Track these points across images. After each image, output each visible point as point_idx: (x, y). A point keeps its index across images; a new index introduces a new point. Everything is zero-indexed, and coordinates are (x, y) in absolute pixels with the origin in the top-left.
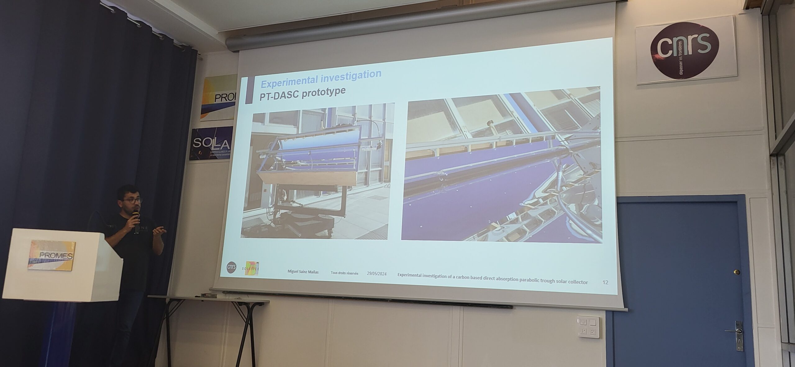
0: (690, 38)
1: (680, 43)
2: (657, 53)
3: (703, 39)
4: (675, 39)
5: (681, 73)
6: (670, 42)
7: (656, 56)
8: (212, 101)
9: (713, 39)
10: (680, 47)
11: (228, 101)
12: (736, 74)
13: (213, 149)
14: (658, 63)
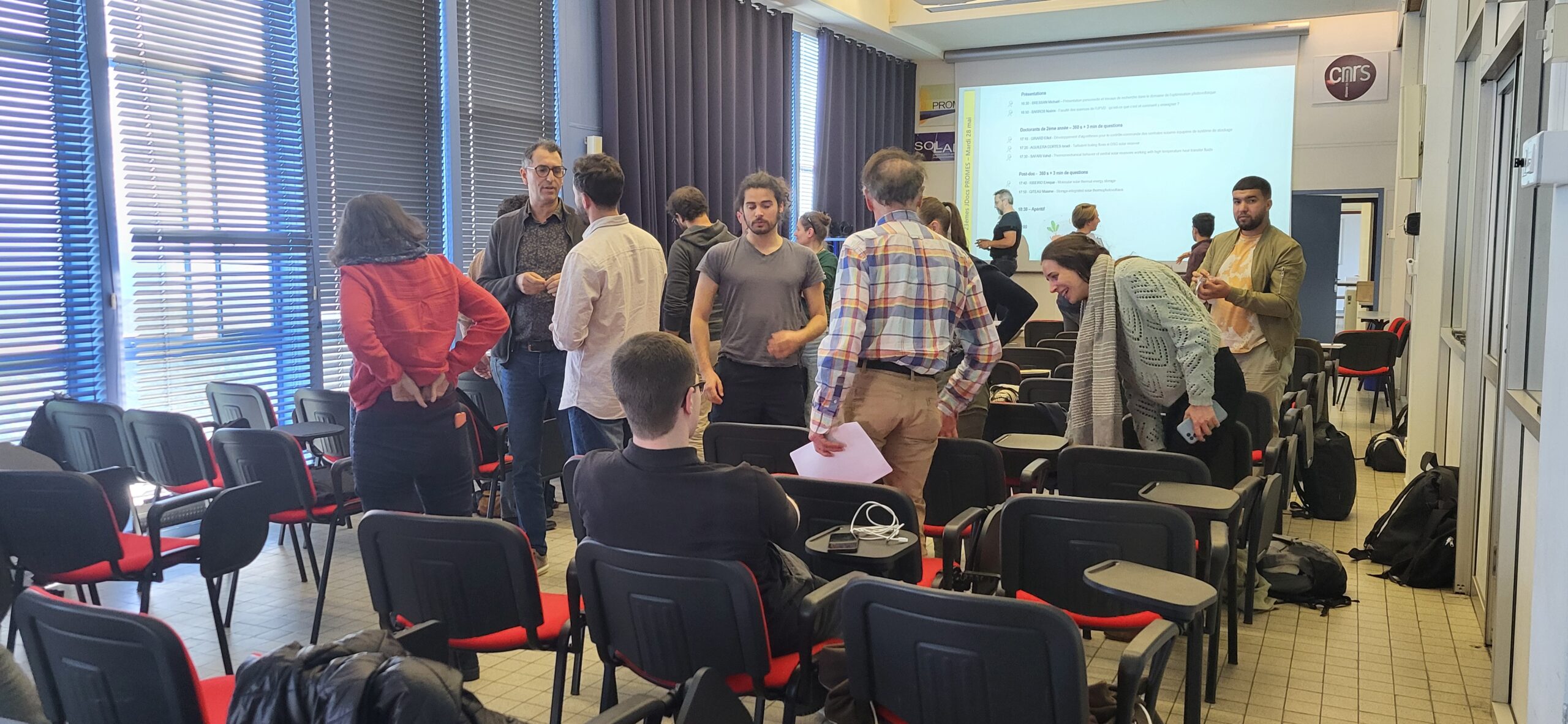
0: (1355, 68)
1: (1347, 72)
2: (1329, 79)
3: (1364, 69)
4: (1344, 69)
5: (1346, 96)
6: (1340, 71)
7: (1328, 81)
8: (930, 109)
9: (1372, 70)
10: (1347, 75)
11: (946, 109)
12: (1386, 98)
13: (935, 151)
14: (1330, 87)
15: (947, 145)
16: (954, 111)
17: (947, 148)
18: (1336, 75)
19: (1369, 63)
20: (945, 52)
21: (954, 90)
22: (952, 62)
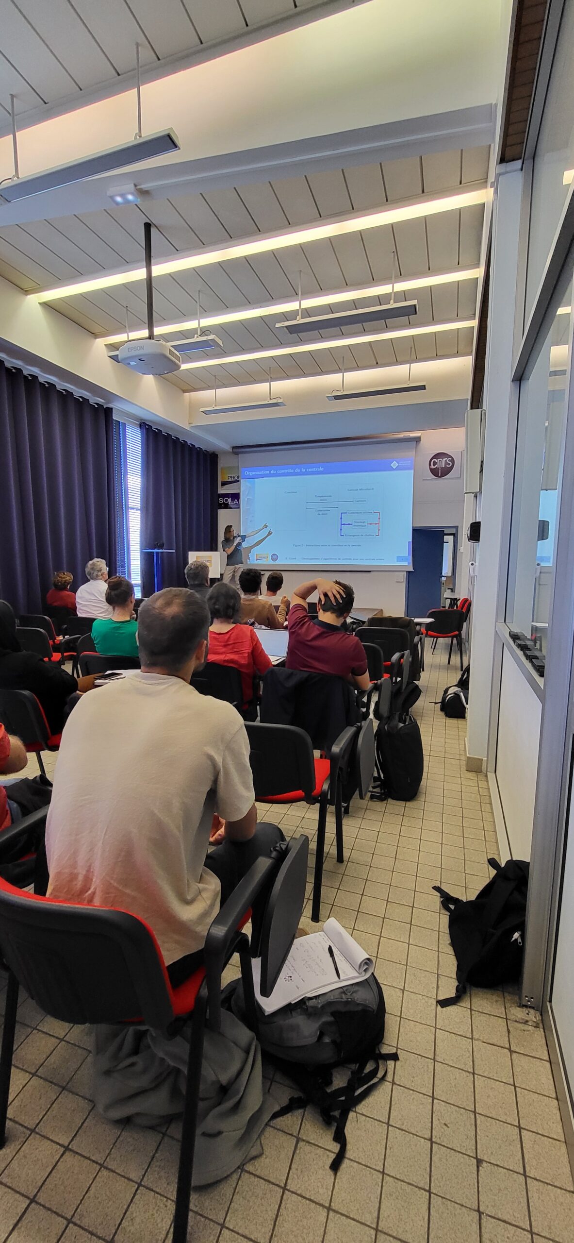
0: (444, 459)
2: (431, 465)
3: (449, 460)
4: (439, 460)
5: (439, 475)
6: (436, 461)
7: (430, 467)
8: (226, 479)
9: (453, 461)
10: (440, 463)
12: (459, 476)
13: (230, 504)
14: (431, 470)
16: (238, 482)
17: (236, 502)
18: (435, 463)
19: (451, 457)
20: (233, 448)
21: (238, 469)
22: (237, 454)
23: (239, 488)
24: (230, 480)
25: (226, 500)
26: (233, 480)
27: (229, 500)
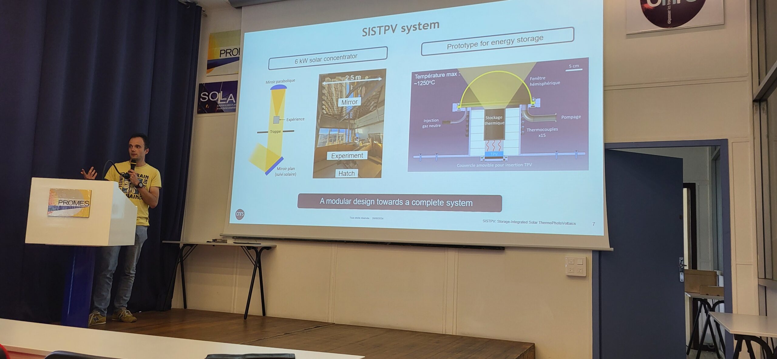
2: (646, 3)
5: (669, 22)
7: (645, 5)
8: (217, 57)
11: (233, 56)
12: (722, 22)
13: (219, 102)
14: (647, 13)
15: (231, 95)
16: (237, 59)
17: (231, 98)
21: (238, 35)
23: (238, 73)
24: (223, 56)
25: (214, 96)
26: (229, 56)
27: (220, 96)
